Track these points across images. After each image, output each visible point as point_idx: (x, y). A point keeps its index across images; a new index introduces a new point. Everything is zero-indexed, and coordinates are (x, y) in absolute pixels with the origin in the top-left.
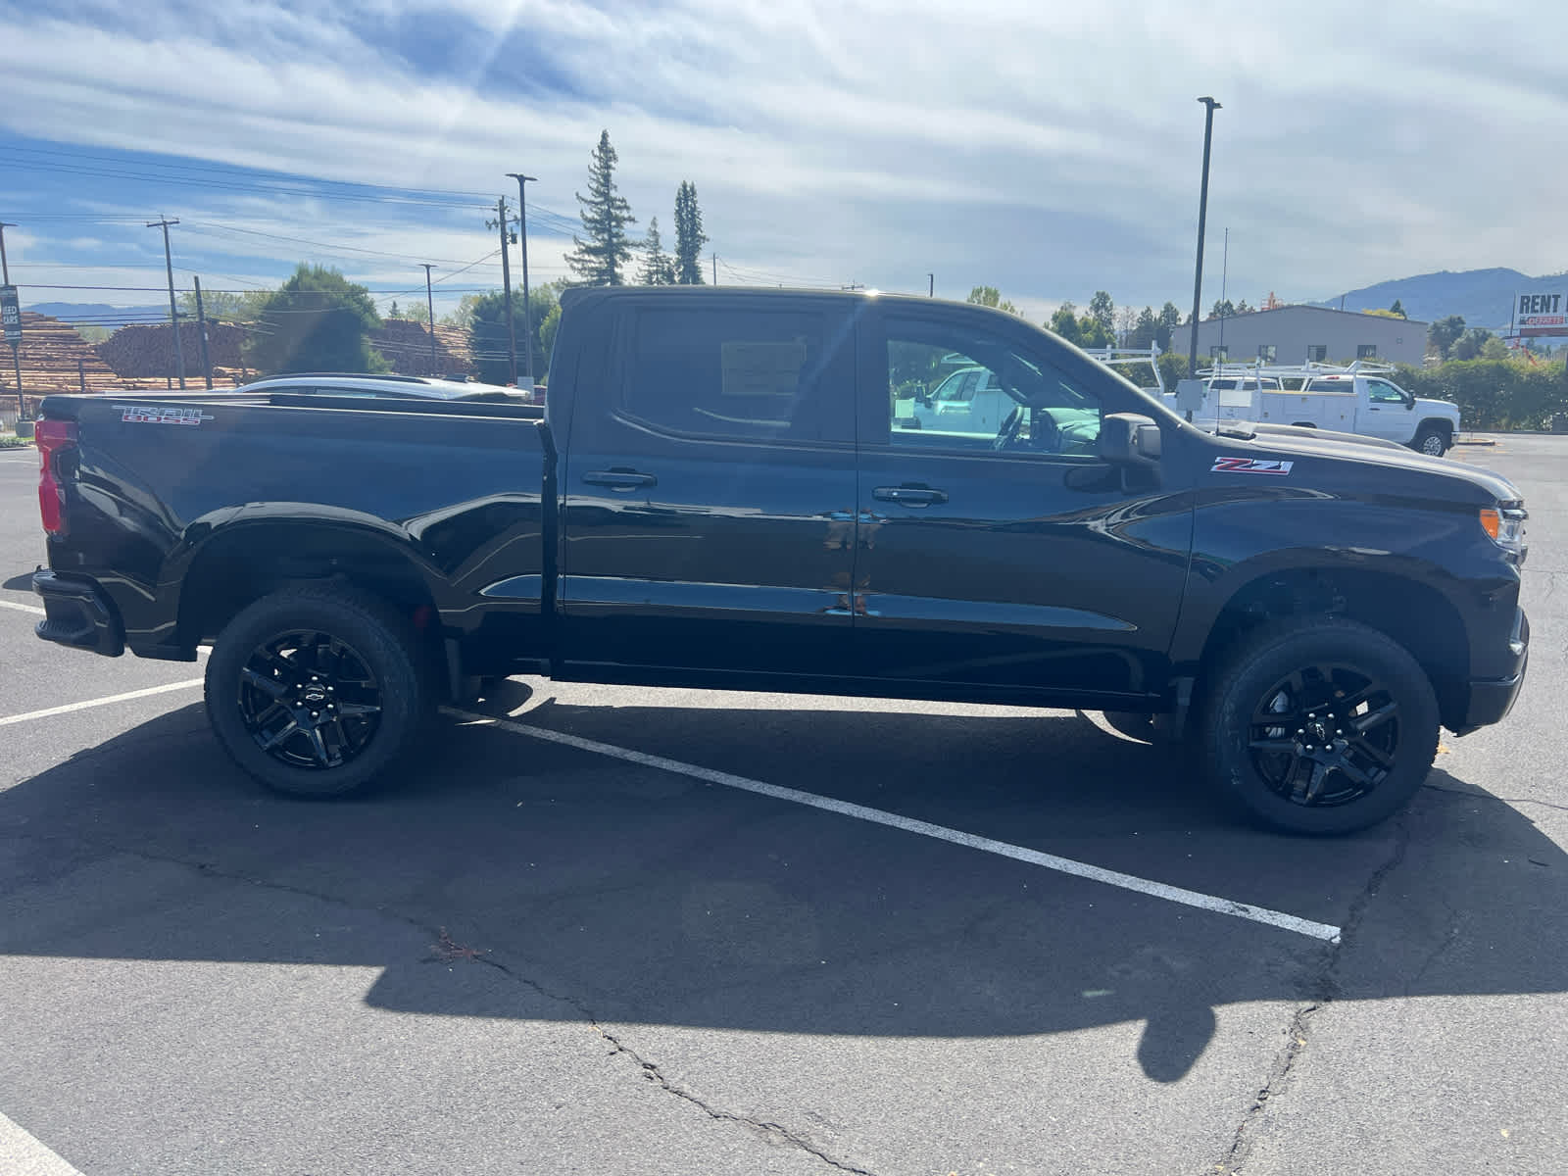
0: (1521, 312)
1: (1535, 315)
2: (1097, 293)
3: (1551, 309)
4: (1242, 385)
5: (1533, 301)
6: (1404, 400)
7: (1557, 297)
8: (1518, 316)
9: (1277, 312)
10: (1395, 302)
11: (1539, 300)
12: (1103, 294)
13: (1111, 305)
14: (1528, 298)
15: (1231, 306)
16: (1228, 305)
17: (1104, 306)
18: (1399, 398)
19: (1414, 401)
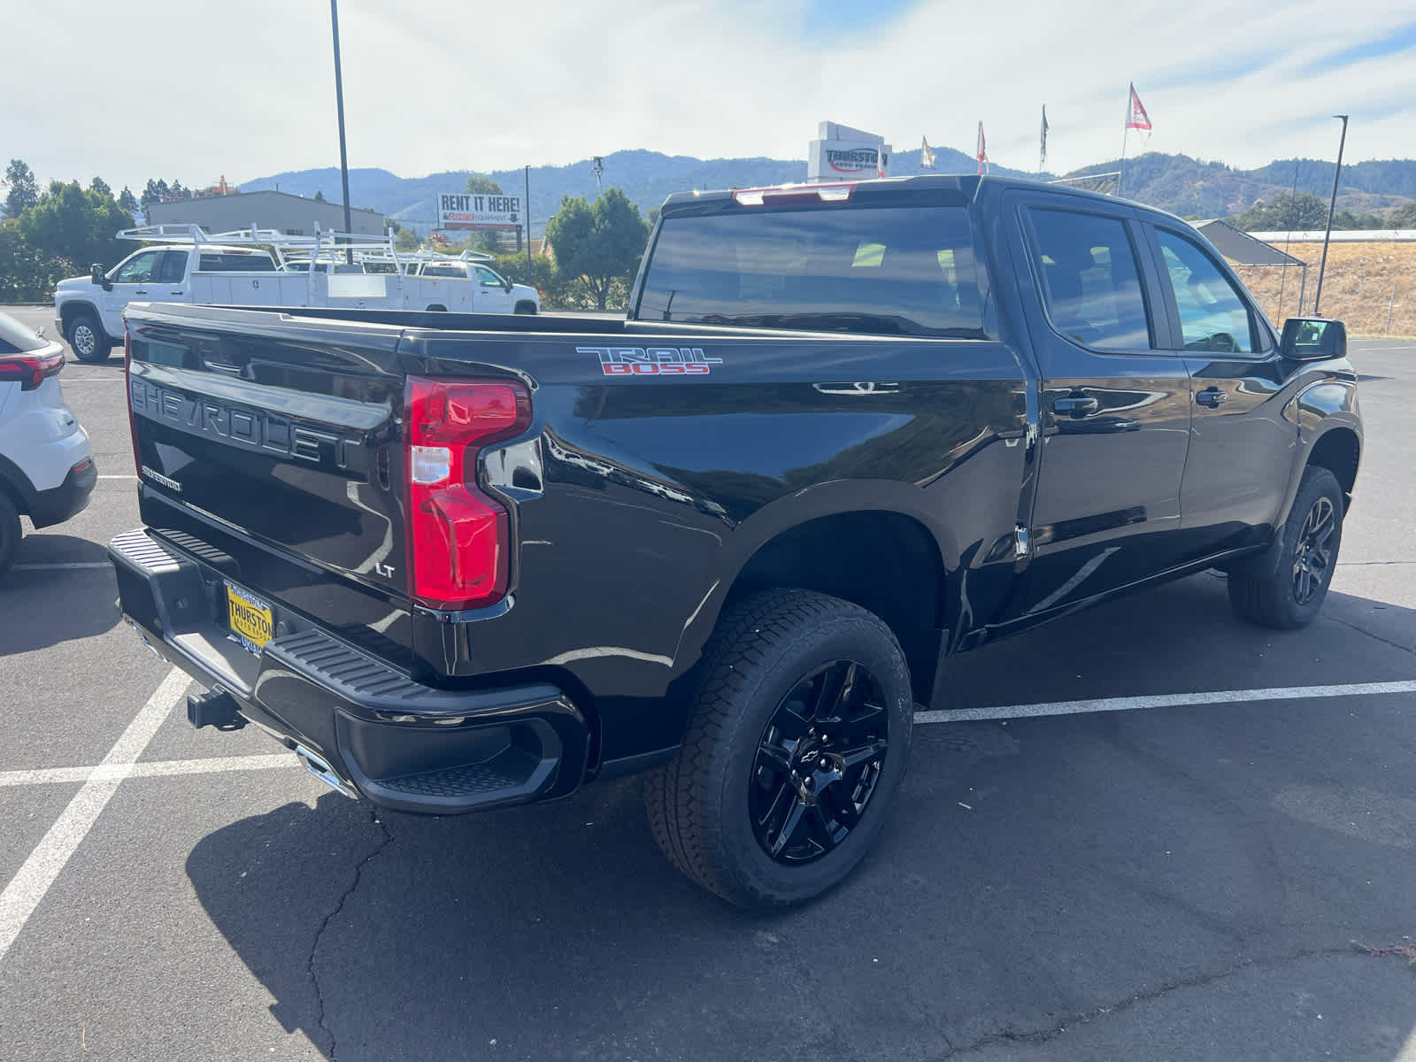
0: (444, 208)
1: (453, 211)
2: (13, 162)
3: (465, 207)
4: (333, 269)
5: (451, 199)
6: (502, 285)
7: (467, 198)
8: (442, 213)
9: (214, 195)
10: (317, 192)
11: (454, 200)
12: (19, 162)
13: (32, 175)
14: (447, 197)
15: (165, 185)
16: (162, 184)
17: (23, 175)
18: (498, 283)
19: (512, 287)
